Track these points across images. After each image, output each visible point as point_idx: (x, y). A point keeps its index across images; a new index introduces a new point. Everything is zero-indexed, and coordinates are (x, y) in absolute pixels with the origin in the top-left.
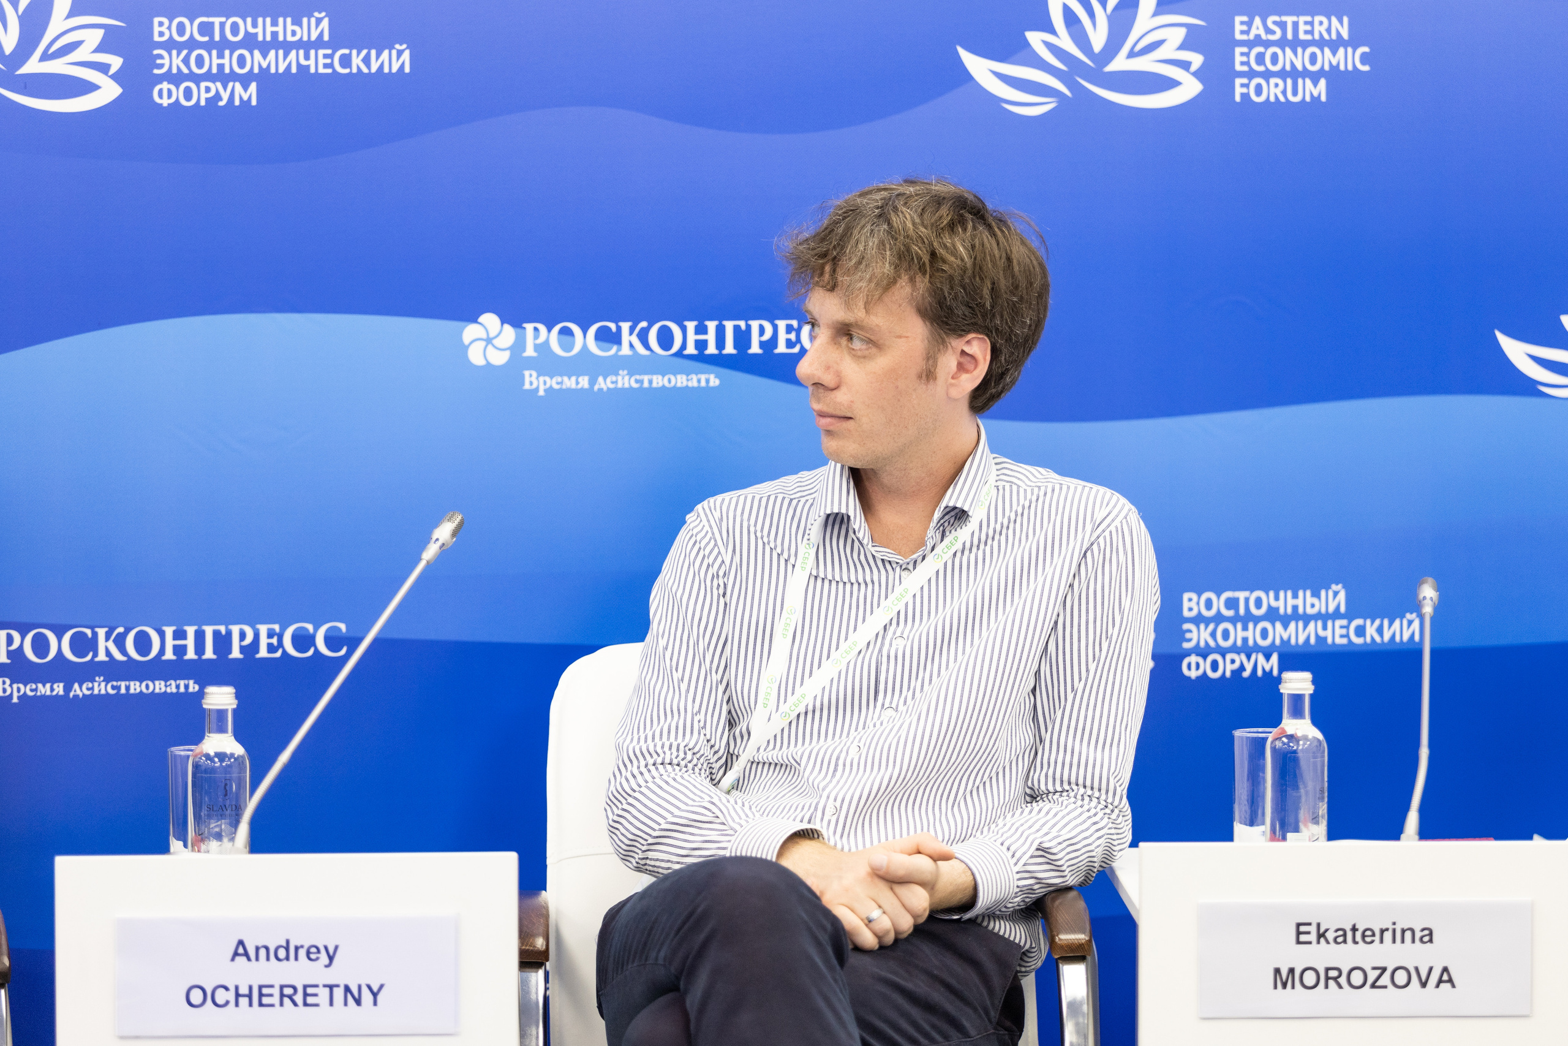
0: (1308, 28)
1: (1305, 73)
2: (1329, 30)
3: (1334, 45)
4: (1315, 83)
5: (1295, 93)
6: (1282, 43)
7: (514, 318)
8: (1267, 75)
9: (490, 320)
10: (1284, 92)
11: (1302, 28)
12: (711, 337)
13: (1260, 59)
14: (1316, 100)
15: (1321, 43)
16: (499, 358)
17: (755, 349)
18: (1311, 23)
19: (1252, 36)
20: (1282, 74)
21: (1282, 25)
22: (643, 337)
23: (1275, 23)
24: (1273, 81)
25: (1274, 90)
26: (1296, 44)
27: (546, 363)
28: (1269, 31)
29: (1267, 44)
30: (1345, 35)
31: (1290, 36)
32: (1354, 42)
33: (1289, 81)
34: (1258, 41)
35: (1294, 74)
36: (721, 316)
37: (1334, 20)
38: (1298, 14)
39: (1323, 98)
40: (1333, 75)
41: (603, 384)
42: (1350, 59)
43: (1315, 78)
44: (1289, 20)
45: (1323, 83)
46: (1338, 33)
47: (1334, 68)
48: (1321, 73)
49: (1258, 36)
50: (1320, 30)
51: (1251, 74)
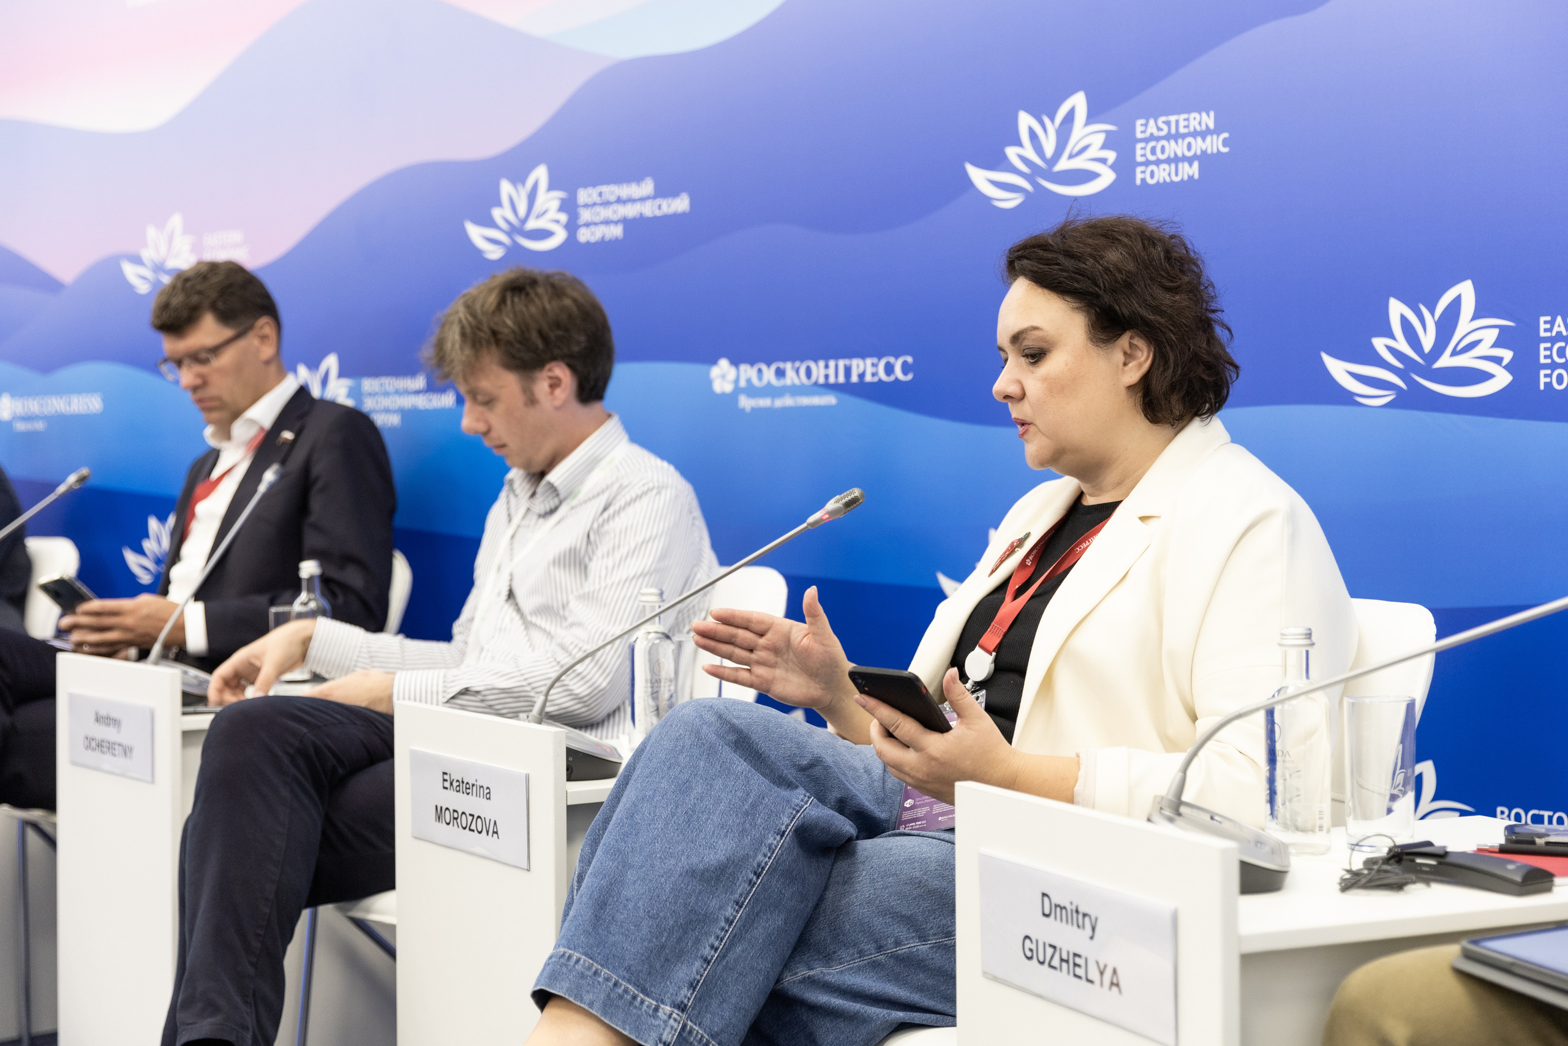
0: (1186, 123)
1: (1184, 159)
2: (1200, 123)
3: (1204, 134)
4: (1191, 165)
5: (1177, 174)
6: (1168, 137)
7: (735, 362)
8: (1158, 162)
9: (724, 363)
10: (1169, 175)
11: (1182, 123)
12: (831, 371)
13: (1153, 151)
14: (1191, 178)
15: (1195, 134)
16: (728, 388)
17: (854, 379)
18: (1187, 120)
19: (1147, 134)
20: (1168, 161)
21: (1168, 123)
22: (797, 371)
23: (1163, 122)
24: (1163, 166)
25: (1162, 174)
26: (1177, 137)
27: (751, 391)
28: (1159, 129)
29: (1158, 139)
30: (1212, 126)
31: (1173, 131)
32: (1217, 131)
33: (1173, 166)
34: (1152, 138)
35: (1176, 160)
36: (837, 357)
37: (1204, 115)
38: (1179, 113)
39: (1196, 176)
40: (1204, 158)
41: (779, 403)
42: (1215, 144)
43: (1190, 161)
44: (1173, 119)
45: (1196, 164)
46: (1207, 126)
47: (1204, 152)
48: (1195, 157)
49: (1152, 134)
50: (1194, 124)
51: (1147, 163)
